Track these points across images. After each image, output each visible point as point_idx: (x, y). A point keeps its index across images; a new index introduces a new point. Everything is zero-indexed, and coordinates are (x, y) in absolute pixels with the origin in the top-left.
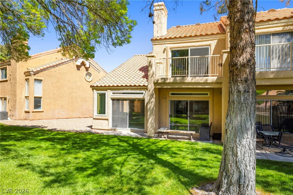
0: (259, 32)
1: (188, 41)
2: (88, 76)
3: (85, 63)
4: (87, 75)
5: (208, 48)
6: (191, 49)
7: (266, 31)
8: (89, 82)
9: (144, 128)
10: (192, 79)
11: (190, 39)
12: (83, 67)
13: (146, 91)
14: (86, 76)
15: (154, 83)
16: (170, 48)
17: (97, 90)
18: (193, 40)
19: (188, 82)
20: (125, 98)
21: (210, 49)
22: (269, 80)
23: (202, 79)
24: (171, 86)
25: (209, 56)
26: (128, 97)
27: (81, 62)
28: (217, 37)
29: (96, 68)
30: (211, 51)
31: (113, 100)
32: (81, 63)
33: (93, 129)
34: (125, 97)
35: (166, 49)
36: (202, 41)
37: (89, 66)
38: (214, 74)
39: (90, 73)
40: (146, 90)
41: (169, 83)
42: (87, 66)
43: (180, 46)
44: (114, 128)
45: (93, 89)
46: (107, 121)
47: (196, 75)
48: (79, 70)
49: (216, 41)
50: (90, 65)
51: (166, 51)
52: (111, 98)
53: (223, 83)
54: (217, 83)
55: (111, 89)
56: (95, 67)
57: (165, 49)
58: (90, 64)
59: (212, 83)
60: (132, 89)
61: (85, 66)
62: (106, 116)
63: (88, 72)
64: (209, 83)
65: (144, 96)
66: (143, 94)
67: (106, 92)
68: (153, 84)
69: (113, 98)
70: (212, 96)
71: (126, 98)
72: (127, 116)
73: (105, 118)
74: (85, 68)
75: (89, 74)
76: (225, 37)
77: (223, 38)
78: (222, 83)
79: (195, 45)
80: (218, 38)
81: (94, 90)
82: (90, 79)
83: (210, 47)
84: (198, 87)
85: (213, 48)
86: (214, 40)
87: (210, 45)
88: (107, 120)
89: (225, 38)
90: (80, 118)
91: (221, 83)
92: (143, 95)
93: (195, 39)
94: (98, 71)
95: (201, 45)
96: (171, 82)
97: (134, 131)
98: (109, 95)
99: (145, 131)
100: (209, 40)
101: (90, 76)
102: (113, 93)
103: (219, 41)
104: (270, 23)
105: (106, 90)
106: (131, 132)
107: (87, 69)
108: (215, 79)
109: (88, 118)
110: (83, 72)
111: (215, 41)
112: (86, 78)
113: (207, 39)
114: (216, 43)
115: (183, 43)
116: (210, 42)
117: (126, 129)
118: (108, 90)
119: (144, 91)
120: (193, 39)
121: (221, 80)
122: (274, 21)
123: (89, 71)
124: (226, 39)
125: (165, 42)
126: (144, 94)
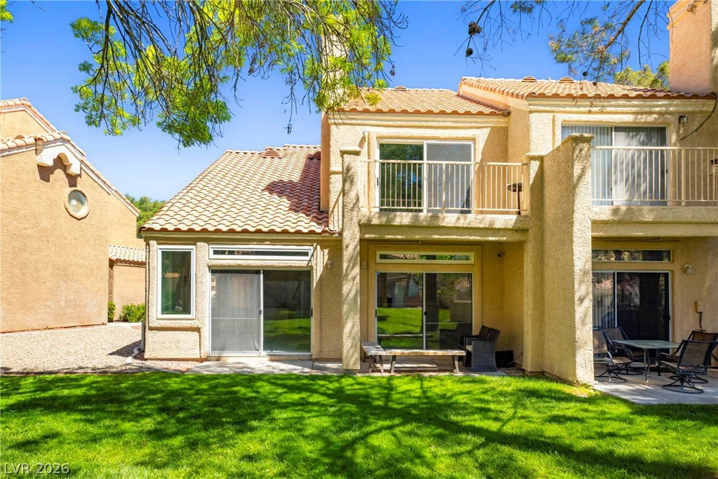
0: (593, 120)
1: (421, 124)
2: (74, 202)
3: (68, 161)
4: (71, 197)
5: (469, 146)
6: (429, 146)
7: (604, 120)
8: (79, 220)
9: (309, 349)
10: (458, 218)
11: (429, 119)
12: (59, 173)
13: (316, 248)
14: (70, 200)
15: (360, 226)
16: (377, 138)
17: (160, 241)
18: (435, 123)
19: (449, 225)
20: (254, 266)
21: (475, 149)
22: (645, 225)
23: (483, 219)
24: (406, 234)
25: (472, 162)
26: (265, 264)
27: (56, 157)
28: (491, 122)
29: (99, 177)
30: (477, 153)
31: (215, 271)
32: (54, 160)
33: (146, 360)
34: (253, 263)
35: (367, 139)
36: (454, 128)
37: (79, 173)
38: (509, 207)
39: (80, 192)
40: (315, 244)
41: (401, 227)
42: (74, 170)
43: (405, 135)
44: (216, 354)
45: (147, 240)
46: (196, 334)
47: (467, 209)
48: (48, 180)
49: (487, 131)
50: (81, 168)
51: (366, 144)
52: (209, 267)
53: (530, 231)
54: (516, 230)
55: (208, 241)
56: (97, 175)
57: (363, 139)
58: (83, 166)
59: (505, 230)
60: (273, 242)
61: (65, 171)
62: (193, 319)
63: (75, 188)
64: (499, 229)
65: (310, 261)
66: (306, 254)
67: (193, 247)
68: (358, 228)
69: (214, 266)
70: (480, 261)
71: (257, 267)
72: (259, 318)
73: (189, 325)
74: (65, 177)
75: (78, 196)
76: (507, 123)
77: (503, 125)
78: (528, 230)
79: (440, 136)
80: (491, 125)
81: (153, 243)
82: (79, 209)
83: (475, 144)
84: (472, 238)
85: (480, 145)
86: (482, 127)
87: (474, 140)
88: (198, 330)
89: (506, 125)
90: (50, 331)
91: (525, 231)
92: (308, 258)
93: (439, 122)
94: (107, 189)
95: (455, 136)
96: (407, 223)
97: (281, 358)
98: (202, 257)
99: (313, 357)
100: (471, 128)
101: (82, 203)
102: (216, 252)
103: (494, 131)
104: (613, 102)
105: (194, 242)
106: (272, 360)
107: (72, 180)
108: (514, 221)
109: (76, 329)
110: (58, 187)
111: (484, 130)
112: (67, 204)
113: (467, 125)
114: (486, 136)
115: (411, 127)
116: (473, 133)
117: (255, 353)
118: (198, 244)
119: (311, 248)
120: (435, 121)
121: (527, 222)
122: (620, 100)
123: (78, 185)
124: (509, 127)
125: (364, 120)
126: (310, 255)
